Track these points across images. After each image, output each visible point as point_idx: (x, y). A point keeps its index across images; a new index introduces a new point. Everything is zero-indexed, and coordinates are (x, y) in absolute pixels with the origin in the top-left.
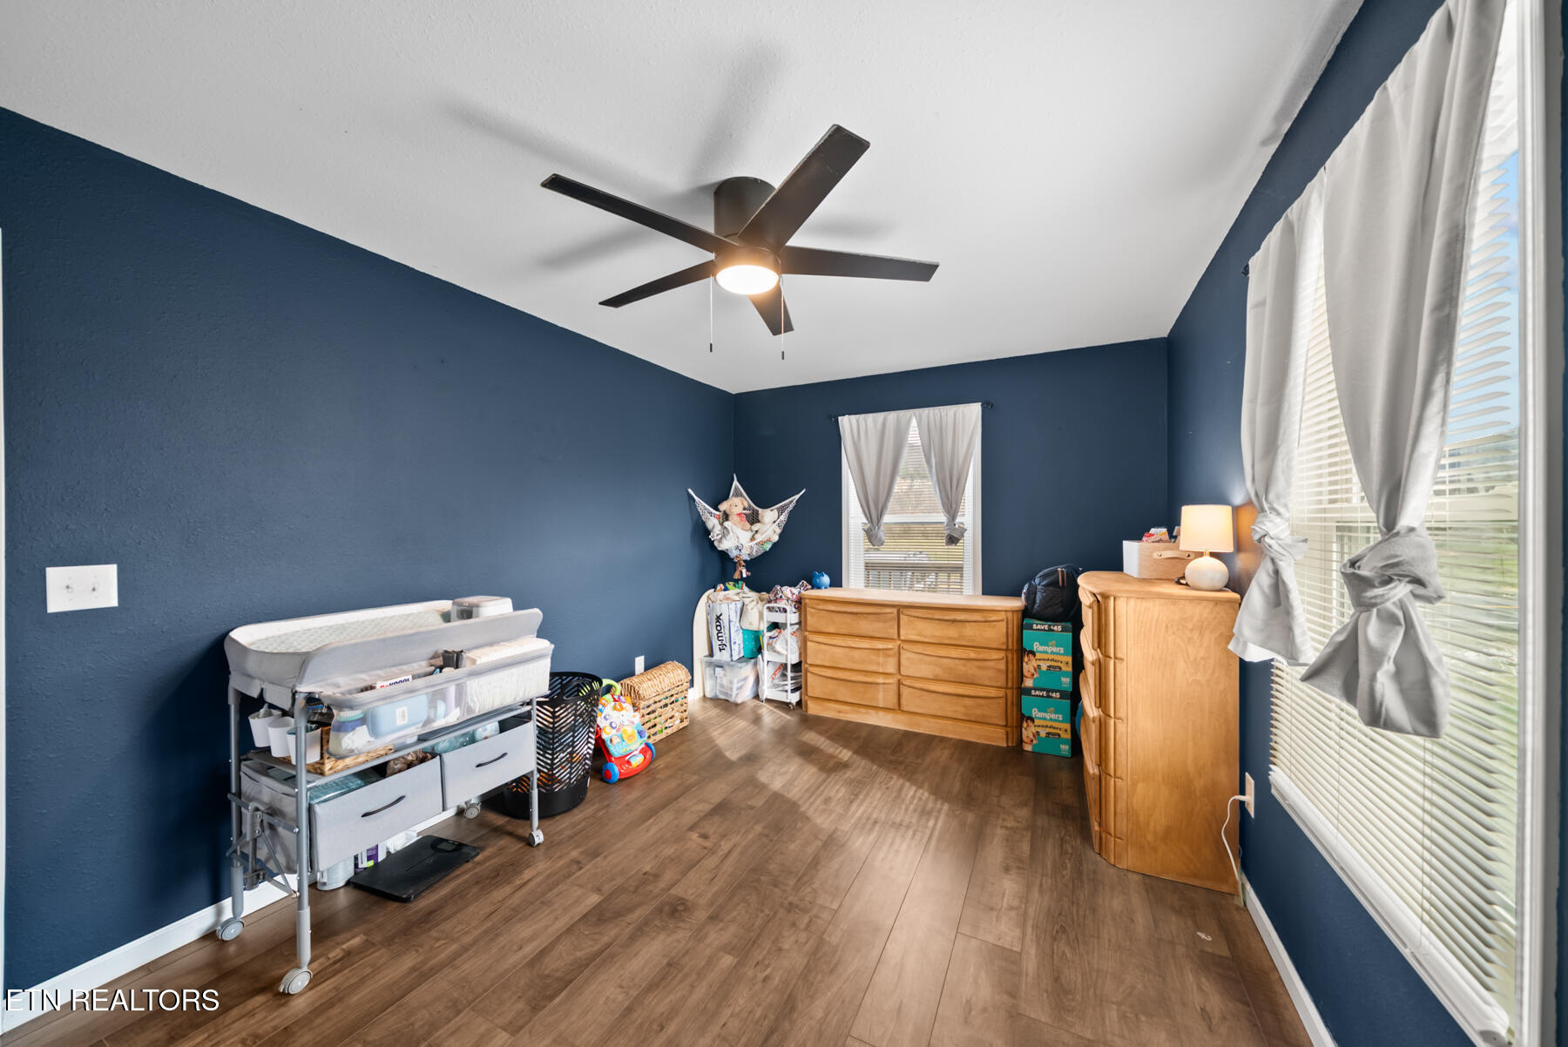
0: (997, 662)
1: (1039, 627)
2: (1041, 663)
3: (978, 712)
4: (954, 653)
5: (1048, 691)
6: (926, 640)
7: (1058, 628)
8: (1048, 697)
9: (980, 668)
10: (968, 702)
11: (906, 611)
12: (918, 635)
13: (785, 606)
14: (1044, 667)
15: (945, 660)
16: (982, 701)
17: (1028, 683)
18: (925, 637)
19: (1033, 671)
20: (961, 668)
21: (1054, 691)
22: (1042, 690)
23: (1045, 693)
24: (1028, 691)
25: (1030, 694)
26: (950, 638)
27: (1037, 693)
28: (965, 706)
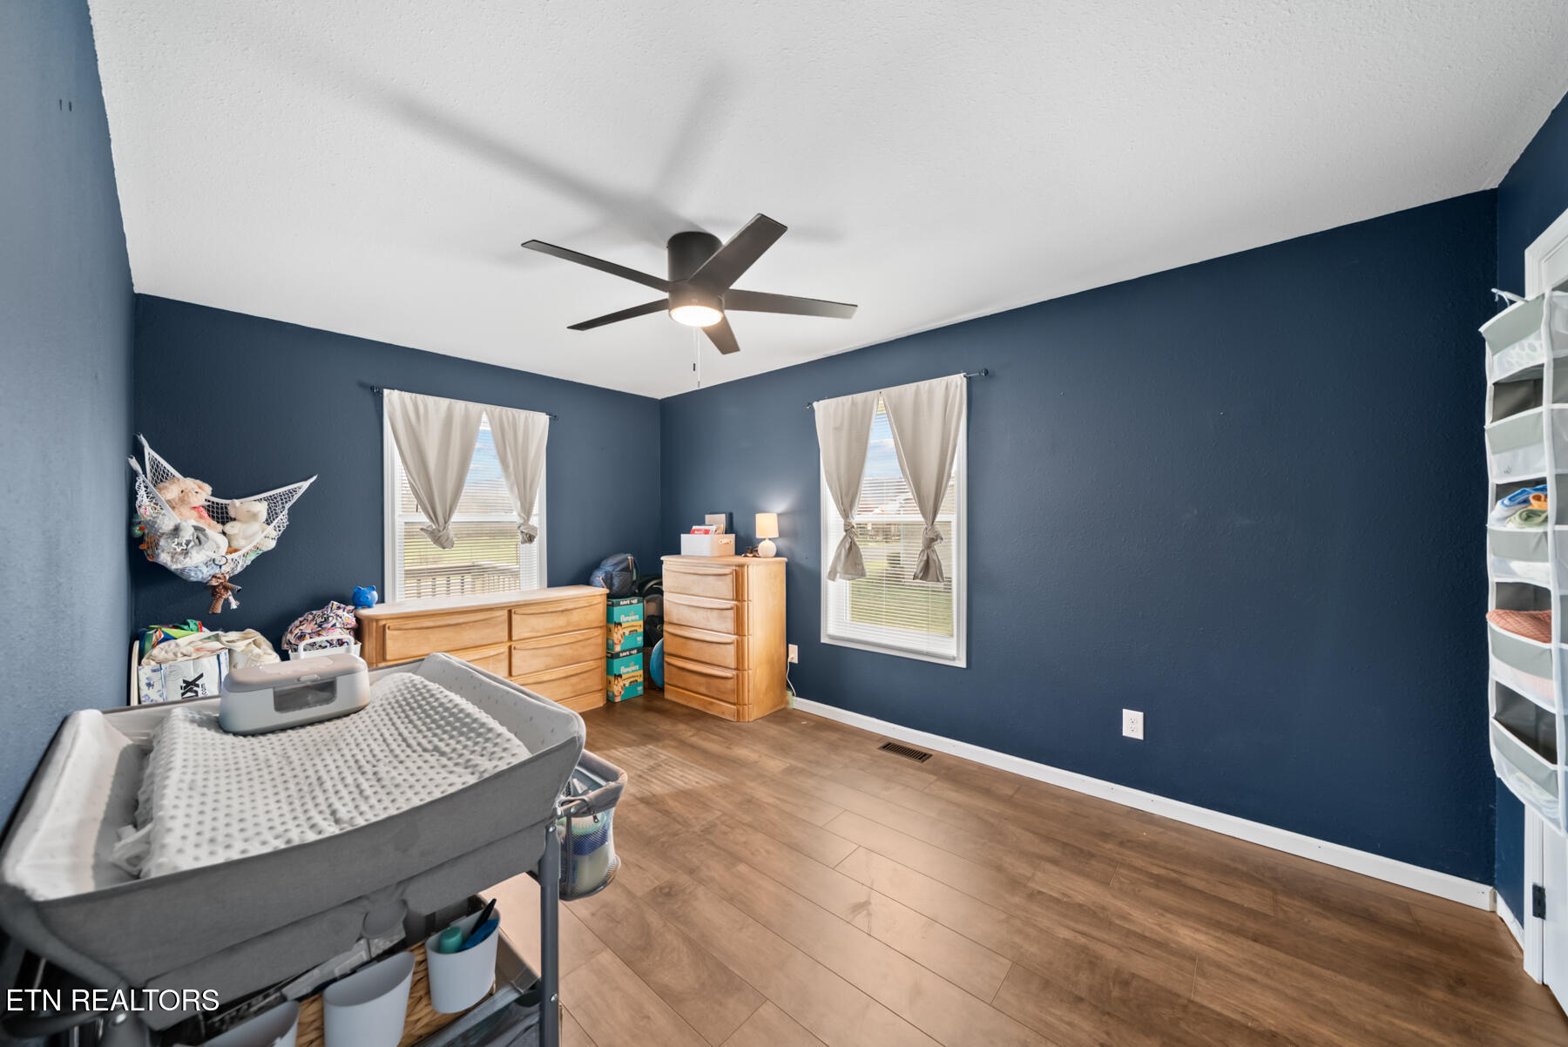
0: (598, 637)
1: (625, 603)
2: (625, 631)
3: (582, 686)
4: (565, 639)
5: (630, 650)
6: (539, 634)
7: (635, 601)
8: (631, 654)
9: (583, 647)
10: (574, 680)
11: (519, 610)
12: (530, 632)
13: (340, 637)
14: (627, 633)
15: (556, 649)
16: (585, 675)
17: (618, 648)
18: (538, 631)
19: (620, 638)
20: (569, 651)
21: (633, 649)
22: (625, 651)
23: (628, 653)
24: (617, 656)
25: (619, 657)
26: (561, 627)
27: (624, 654)
28: (572, 685)
